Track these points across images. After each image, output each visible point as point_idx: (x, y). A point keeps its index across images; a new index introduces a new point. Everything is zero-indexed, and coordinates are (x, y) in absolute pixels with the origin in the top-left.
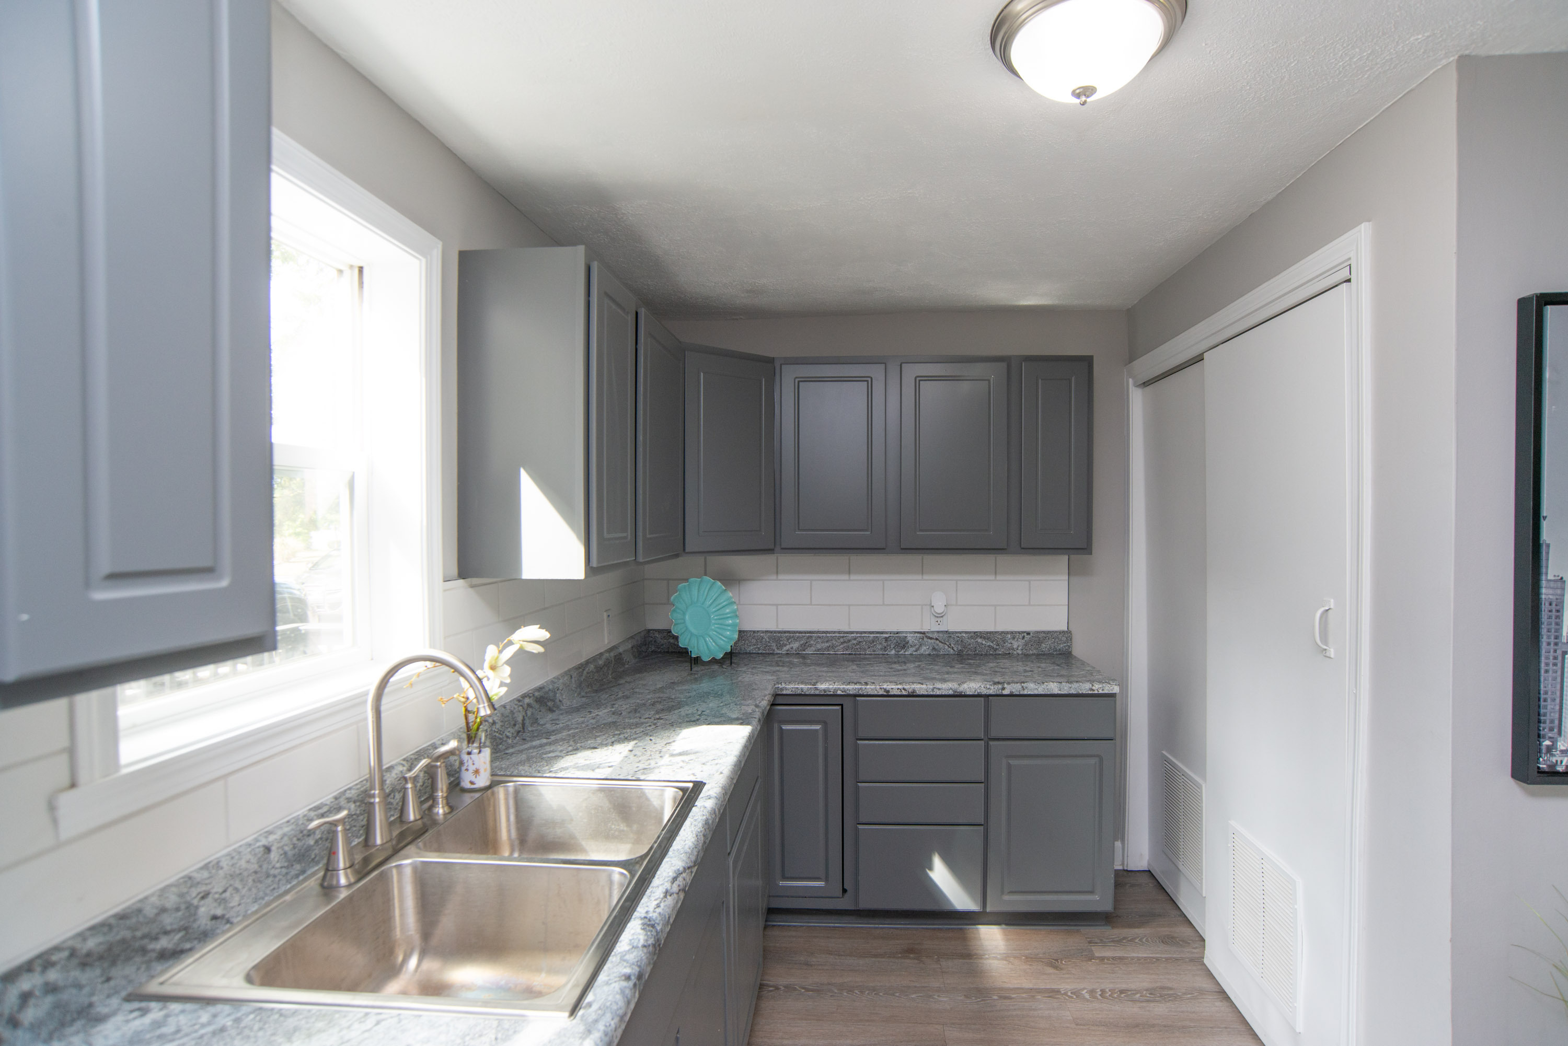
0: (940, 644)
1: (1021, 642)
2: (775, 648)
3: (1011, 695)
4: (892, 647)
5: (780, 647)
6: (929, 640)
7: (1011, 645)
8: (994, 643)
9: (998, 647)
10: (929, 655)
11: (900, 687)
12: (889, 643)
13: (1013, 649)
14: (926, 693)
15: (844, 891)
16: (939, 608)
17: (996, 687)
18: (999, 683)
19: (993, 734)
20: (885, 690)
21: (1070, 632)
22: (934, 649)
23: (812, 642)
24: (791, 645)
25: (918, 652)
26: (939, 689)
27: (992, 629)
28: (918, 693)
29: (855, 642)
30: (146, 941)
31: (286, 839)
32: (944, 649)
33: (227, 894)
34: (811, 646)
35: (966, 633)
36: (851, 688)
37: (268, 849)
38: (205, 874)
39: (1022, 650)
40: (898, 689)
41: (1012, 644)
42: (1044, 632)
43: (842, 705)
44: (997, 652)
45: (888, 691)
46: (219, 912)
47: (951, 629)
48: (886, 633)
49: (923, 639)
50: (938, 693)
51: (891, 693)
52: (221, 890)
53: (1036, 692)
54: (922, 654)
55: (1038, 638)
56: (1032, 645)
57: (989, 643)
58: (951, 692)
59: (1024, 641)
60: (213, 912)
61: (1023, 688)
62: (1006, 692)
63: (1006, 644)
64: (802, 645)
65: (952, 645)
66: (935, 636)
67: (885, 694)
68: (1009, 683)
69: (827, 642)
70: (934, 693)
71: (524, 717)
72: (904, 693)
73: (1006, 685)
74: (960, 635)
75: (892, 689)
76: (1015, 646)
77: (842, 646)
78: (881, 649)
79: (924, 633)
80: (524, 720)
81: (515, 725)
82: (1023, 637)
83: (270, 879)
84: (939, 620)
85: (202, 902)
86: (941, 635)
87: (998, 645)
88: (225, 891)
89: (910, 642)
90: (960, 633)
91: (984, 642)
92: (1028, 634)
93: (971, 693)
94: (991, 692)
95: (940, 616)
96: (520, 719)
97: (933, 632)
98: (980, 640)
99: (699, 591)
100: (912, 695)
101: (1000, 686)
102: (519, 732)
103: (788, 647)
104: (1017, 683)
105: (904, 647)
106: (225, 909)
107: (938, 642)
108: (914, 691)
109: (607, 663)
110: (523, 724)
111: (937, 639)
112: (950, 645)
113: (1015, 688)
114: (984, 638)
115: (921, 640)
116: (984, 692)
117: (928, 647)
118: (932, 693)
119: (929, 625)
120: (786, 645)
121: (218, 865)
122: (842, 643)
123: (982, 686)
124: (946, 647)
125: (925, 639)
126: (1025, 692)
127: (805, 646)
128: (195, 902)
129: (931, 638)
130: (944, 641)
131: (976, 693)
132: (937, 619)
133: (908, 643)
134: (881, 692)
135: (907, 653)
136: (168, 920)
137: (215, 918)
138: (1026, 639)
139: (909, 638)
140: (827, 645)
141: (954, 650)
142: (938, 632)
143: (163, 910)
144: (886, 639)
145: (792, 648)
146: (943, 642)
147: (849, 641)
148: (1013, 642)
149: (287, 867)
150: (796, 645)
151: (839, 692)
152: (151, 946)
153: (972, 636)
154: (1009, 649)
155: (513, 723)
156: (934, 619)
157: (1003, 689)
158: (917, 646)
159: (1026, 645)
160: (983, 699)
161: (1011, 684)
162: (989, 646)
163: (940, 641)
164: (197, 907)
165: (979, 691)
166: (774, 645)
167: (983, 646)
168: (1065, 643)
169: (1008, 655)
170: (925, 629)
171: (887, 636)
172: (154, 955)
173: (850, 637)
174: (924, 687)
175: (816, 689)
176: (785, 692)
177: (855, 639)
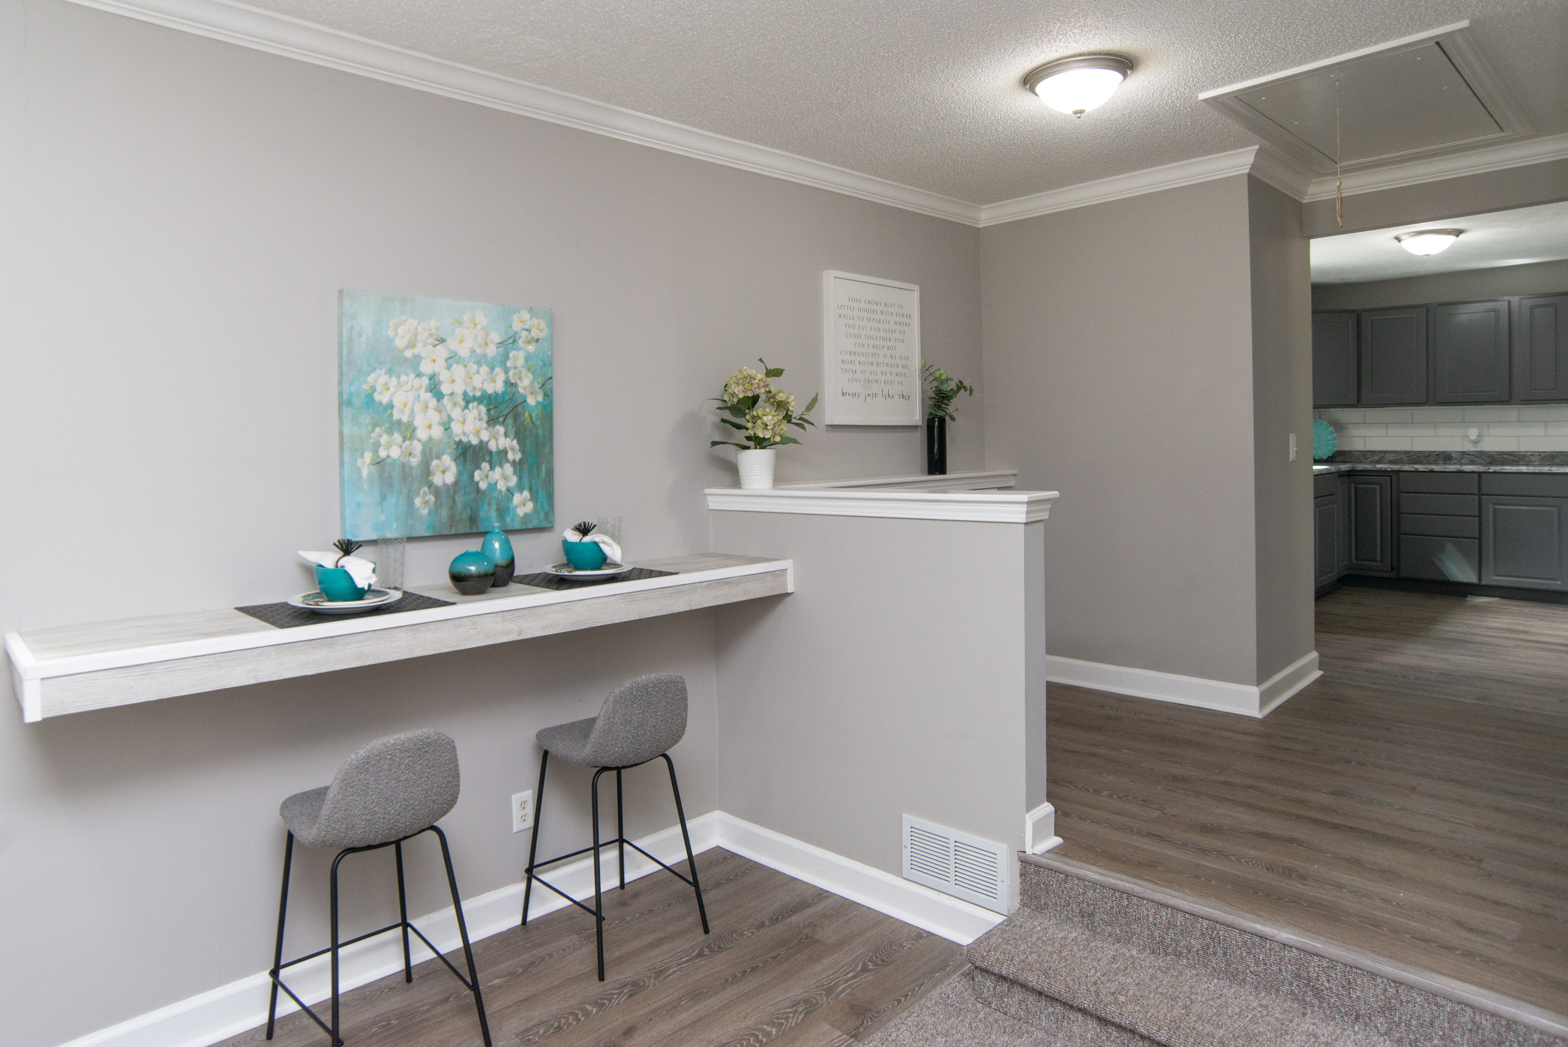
0: (1475, 458)
1: (1536, 457)
2: (1363, 459)
3: (1495, 472)
4: (1441, 460)
5: (1366, 459)
6: (1468, 455)
7: (1528, 459)
11: (1425, 468)
12: (1439, 458)
14: (1439, 470)
16: (1474, 438)
17: (1484, 468)
18: (1486, 467)
19: (1484, 491)
22: (1471, 461)
23: (1387, 457)
26: (1448, 468)
27: (1516, 450)
28: (1435, 470)
32: (1478, 461)
35: (1497, 451)
36: (1396, 468)
39: (1537, 462)
41: (1530, 458)
42: (1556, 452)
45: (1417, 469)
47: (1484, 449)
48: (1438, 451)
50: (1446, 470)
53: (1511, 471)
57: (1513, 458)
58: (1455, 470)
61: (1501, 470)
62: (1491, 471)
63: (1524, 458)
66: (1472, 453)
67: (1415, 470)
68: (1492, 468)
70: (1443, 471)
72: (1427, 470)
76: (1533, 460)
78: (1433, 461)
79: (1464, 452)
82: (1540, 455)
84: (1476, 444)
86: (1477, 452)
89: (1454, 457)
90: (1492, 451)
91: (1508, 458)
92: (1544, 452)
93: (1469, 471)
94: (1481, 470)
97: (1471, 450)
98: (1505, 456)
100: (1432, 471)
103: (1371, 459)
105: (1449, 459)
107: (1474, 455)
108: (1433, 469)
112: (1483, 458)
113: (1497, 469)
115: (1462, 455)
116: (1476, 470)
117: (1467, 460)
119: (1469, 447)
123: (1476, 468)
124: (1480, 460)
125: (1465, 456)
126: (1503, 471)
130: (1479, 455)
131: (1472, 471)
132: (1474, 444)
133: (1452, 457)
134: (1413, 469)
139: (1454, 455)
141: (1485, 462)
142: (1474, 450)
144: (1437, 455)
148: (1532, 456)
151: (1388, 469)
153: (1499, 453)
156: (1471, 445)
157: (1489, 469)
158: (1459, 459)
159: (1542, 458)
160: (1476, 474)
161: (1494, 468)
162: (1512, 460)
163: (1476, 456)
170: (1465, 449)
171: (1438, 453)
173: (1412, 454)
174: (1439, 467)
175: (1375, 467)
176: (1358, 469)
177: (1416, 455)
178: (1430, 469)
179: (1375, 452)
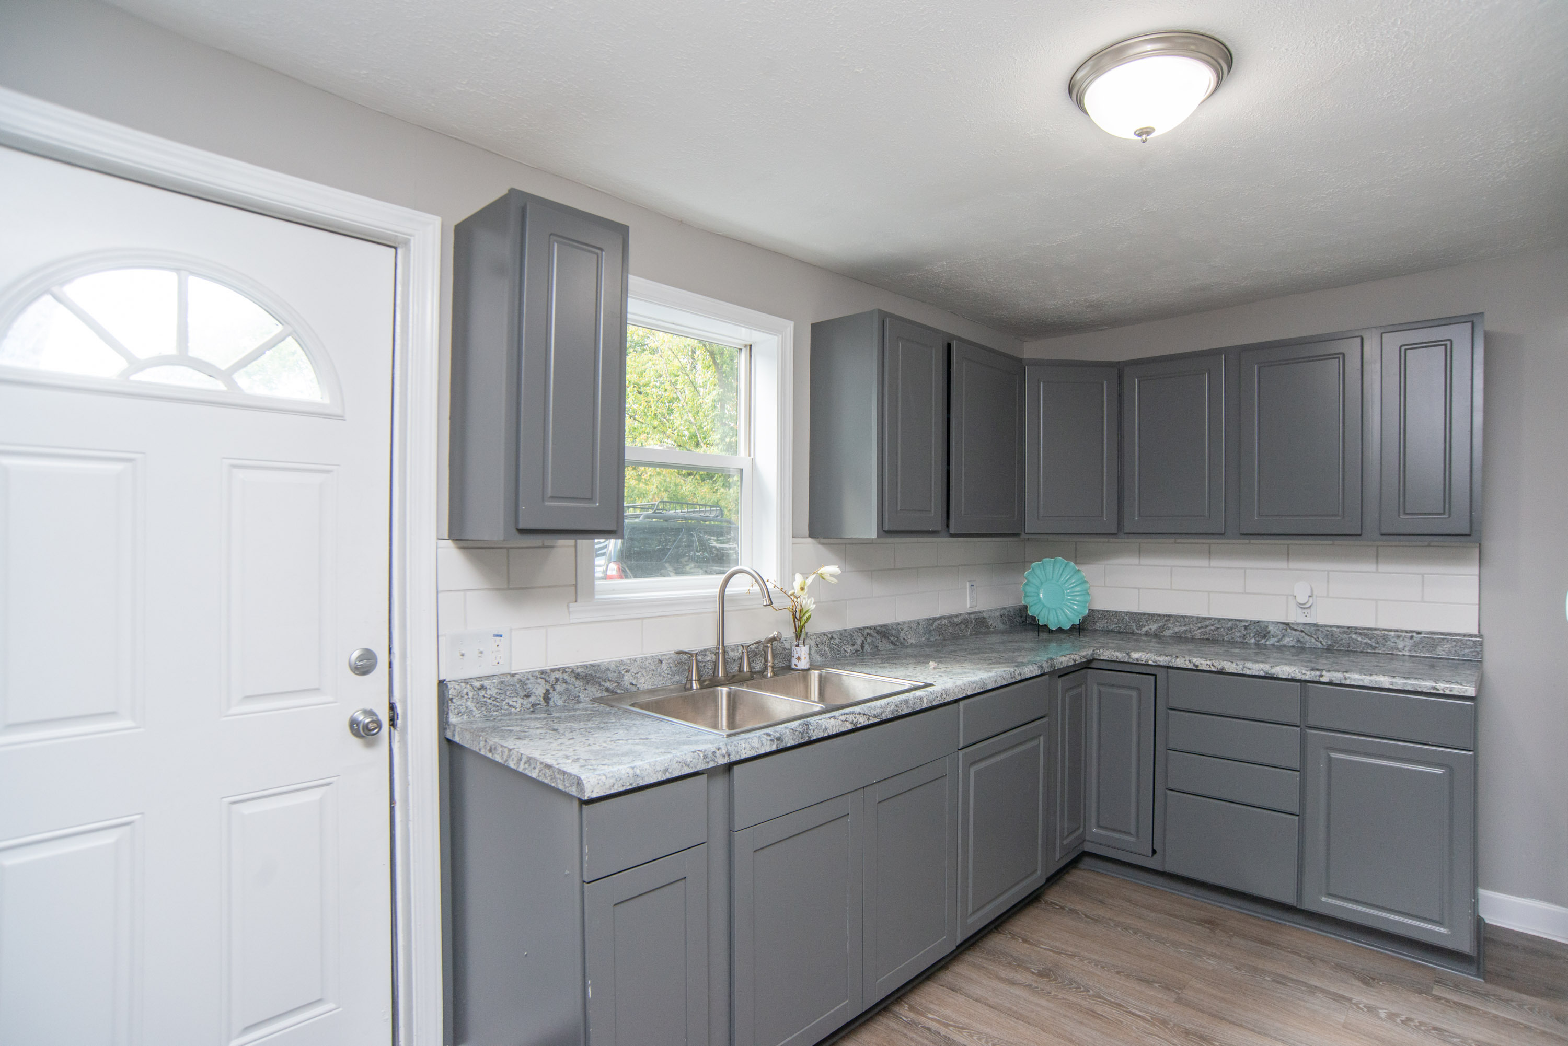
0: (1306, 637)
1: (1409, 643)
2: (1134, 628)
3: (1331, 683)
4: (1252, 635)
5: (1140, 627)
6: (1293, 632)
7: (1394, 644)
8: (1373, 640)
9: (1377, 645)
10: (1293, 647)
11: (1209, 662)
12: (1249, 631)
13: (1398, 649)
14: (1236, 672)
15: (1154, 852)
16: (1302, 599)
17: (1313, 673)
18: (1317, 670)
19: (1311, 722)
20: (1194, 665)
21: (1480, 636)
22: (1299, 641)
23: (1170, 625)
24: (1150, 627)
25: (1281, 643)
26: (1249, 669)
27: (1372, 625)
28: (1227, 670)
29: (1212, 628)
30: (600, 680)
31: (671, 660)
32: (1311, 642)
33: (638, 675)
34: (1169, 628)
35: (1338, 627)
36: (1162, 660)
37: (661, 661)
38: (629, 662)
39: (1410, 651)
40: (1207, 665)
41: (1396, 643)
42: (1442, 633)
43: (1155, 675)
44: (1377, 651)
45: (1197, 666)
46: (634, 682)
47: (1321, 622)
48: (1246, 621)
49: (1286, 630)
50: (1248, 672)
51: (1200, 668)
52: (635, 672)
53: (1361, 684)
54: (1285, 646)
55: (1431, 640)
56: (1423, 647)
58: (1262, 673)
59: (1412, 641)
60: (631, 681)
61: (1346, 679)
62: (1324, 680)
63: (1389, 643)
64: (1160, 627)
65: (1320, 639)
66: (1301, 628)
67: (1194, 668)
68: (1329, 671)
69: (1185, 625)
70: (1244, 673)
71: (863, 641)
72: (1213, 669)
73: (1324, 673)
74: (1329, 629)
75: (1201, 664)
76: (1400, 646)
77: (1199, 631)
78: (1240, 637)
79: (1287, 624)
80: (863, 643)
81: (853, 645)
82: (1412, 637)
83: (661, 678)
84: (1306, 611)
85: (626, 674)
86: (1307, 627)
87: (1378, 643)
88: (637, 673)
89: (1272, 632)
90: (1331, 626)
91: (1359, 639)
92: (1419, 633)
93: (1284, 677)
94: (1307, 678)
95: (1302, 607)
96: (859, 642)
97: (1298, 624)
98: (1354, 636)
99: (1053, 569)
100: (1221, 672)
101: (1318, 673)
102: (857, 651)
103: (1146, 628)
104: (1339, 672)
105: (1264, 637)
106: (637, 682)
107: (1303, 634)
108: (1223, 669)
109: (966, 622)
110: (862, 647)
111: (1302, 631)
112: (1318, 638)
113: (1337, 677)
114: (1360, 634)
115: (1283, 631)
116: (1299, 676)
117: (1291, 639)
118: (1241, 672)
119: (1295, 617)
120: (1144, 626)
121: (635, 660)
122: (1200, 628)
123: (1297, 671)
124: (1313, 640)
125: (1289, 630)
126: (1348, 682)
127: (1163, 628)
128: (623, 672)
129: (1296, 630)
130: (1311, 633)
131: (1290, 677)
132: (1303, 611)
133: (1269, 632)
134: (1191, 666)
135: (1268, 643)
136: (611, 675)
137: (632, 684)
138: (1415, 639)
139: (1270, 628)
140: (1184, 628)
141: (1322, 644)
142: (1305, 624)
143: (608, 669)
144: (1246, 627)
145: (1151, 629)
146: (1309, 634)
147: (1207, 626)
148: (1397, 641)
149: (671, 675)
150: (1154, 627)
151: (1151, 662)
152: (603, 683)
153: (1344, 631)
154: (1392, 648)
155: (851, 643)
156: (1300, 611)
157: (1321, 676)
158: (1280, 637)
159: (1415, 645)
160: (1298, 684)
161: (1332, 672)
162: (1366, 643)
163: (1306, 634)
164: (623, 675)
165: (1293, 675)
166: (1134, 625)
167: (1359, 643)
168: (1472, 648)
169: (1392, 656)
170: (1290, 620)
171: (1247, 624)
172: (604, 688)
173: (1207, 623)
174: (1234, 665)
175: (1130, 657)
176: (1102, 658)
177: (1213, 625)
178: (1220, 667)
179: (1153, 615)
